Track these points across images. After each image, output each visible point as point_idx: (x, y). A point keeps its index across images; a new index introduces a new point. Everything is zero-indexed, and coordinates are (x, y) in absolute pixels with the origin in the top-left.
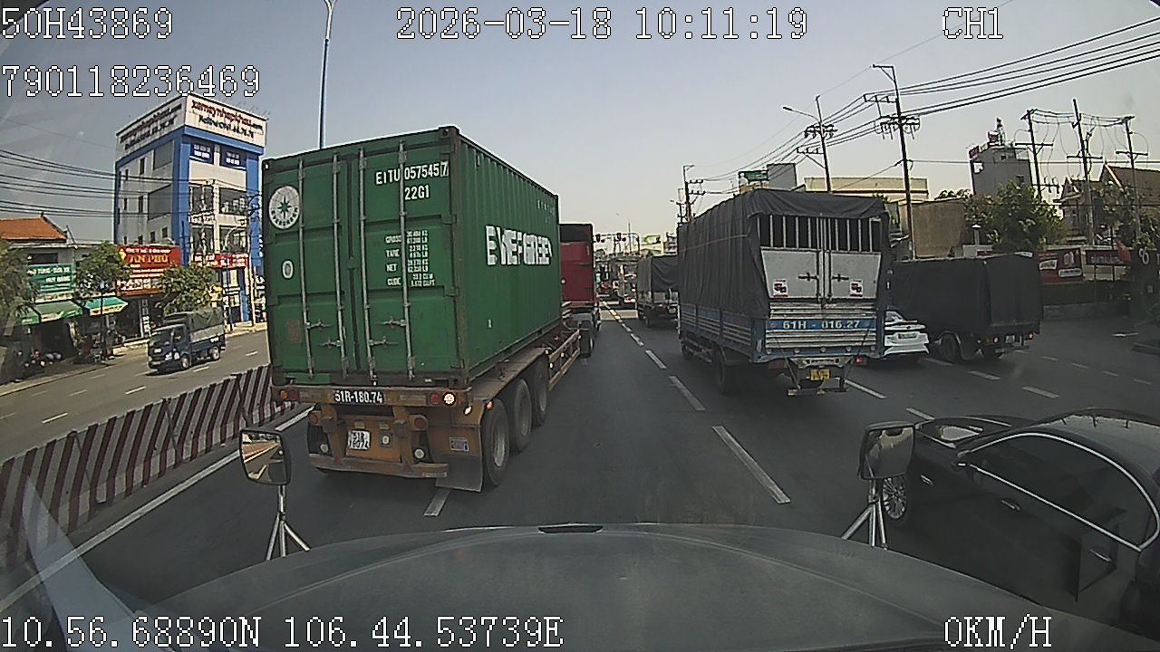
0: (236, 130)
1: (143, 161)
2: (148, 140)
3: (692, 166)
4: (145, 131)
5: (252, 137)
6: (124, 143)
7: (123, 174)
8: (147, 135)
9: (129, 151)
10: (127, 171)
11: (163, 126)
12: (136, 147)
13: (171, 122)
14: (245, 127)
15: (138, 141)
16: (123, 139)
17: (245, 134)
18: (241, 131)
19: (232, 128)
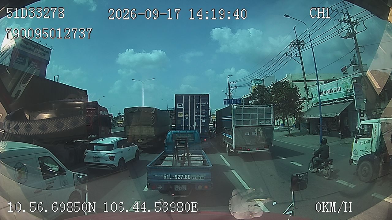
0: (37, 52)
3: (231, 76)
5: (44, 56)
14: (41, 51)
17: (41, 54)
18: (39, 53)
19: (35, 51)
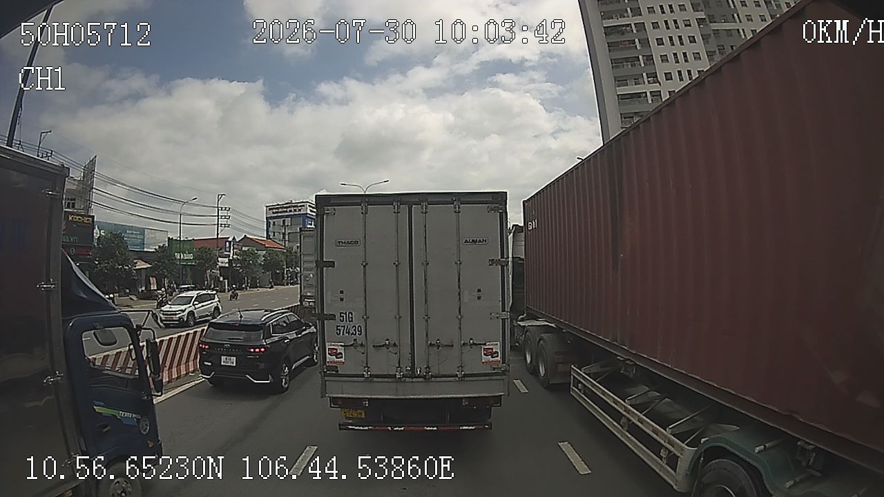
1: (284, 221)
2: (287, 214)
4: (285, 210)
6: (271, 211)
7: (272, 223)
8: (286, 212)
9: (276, 215)
10: (274, 222)
11: (295, 210)
12: (280, 214)
13: (300, 210)
15: (280, 212)
16: (270, 209)
